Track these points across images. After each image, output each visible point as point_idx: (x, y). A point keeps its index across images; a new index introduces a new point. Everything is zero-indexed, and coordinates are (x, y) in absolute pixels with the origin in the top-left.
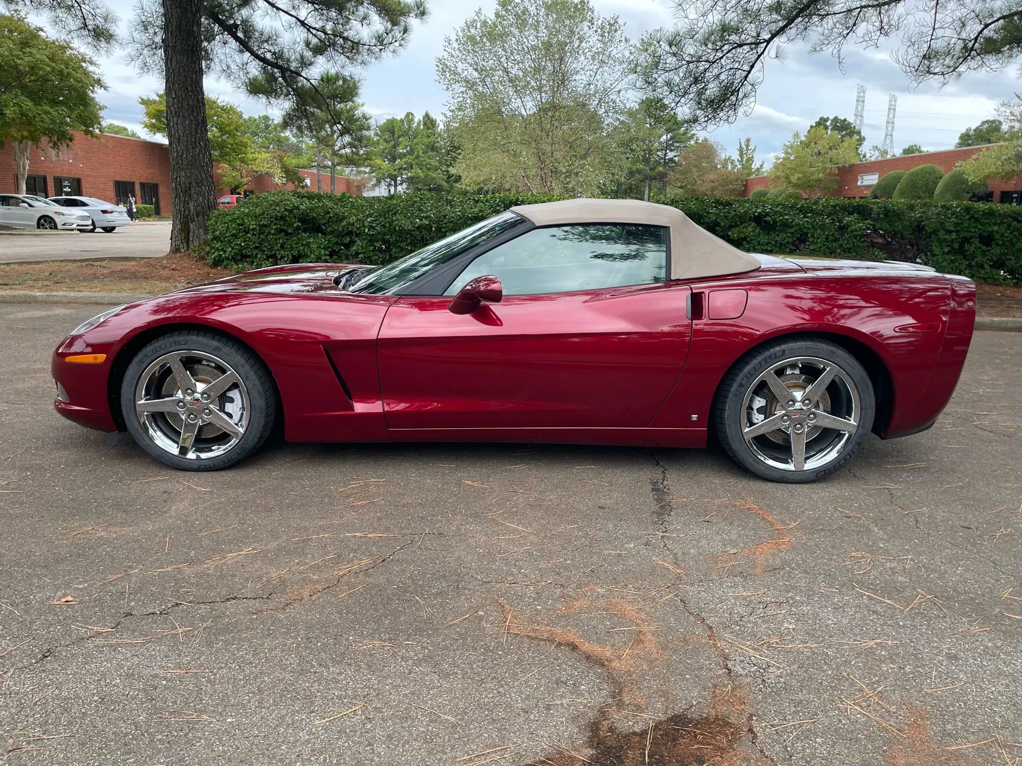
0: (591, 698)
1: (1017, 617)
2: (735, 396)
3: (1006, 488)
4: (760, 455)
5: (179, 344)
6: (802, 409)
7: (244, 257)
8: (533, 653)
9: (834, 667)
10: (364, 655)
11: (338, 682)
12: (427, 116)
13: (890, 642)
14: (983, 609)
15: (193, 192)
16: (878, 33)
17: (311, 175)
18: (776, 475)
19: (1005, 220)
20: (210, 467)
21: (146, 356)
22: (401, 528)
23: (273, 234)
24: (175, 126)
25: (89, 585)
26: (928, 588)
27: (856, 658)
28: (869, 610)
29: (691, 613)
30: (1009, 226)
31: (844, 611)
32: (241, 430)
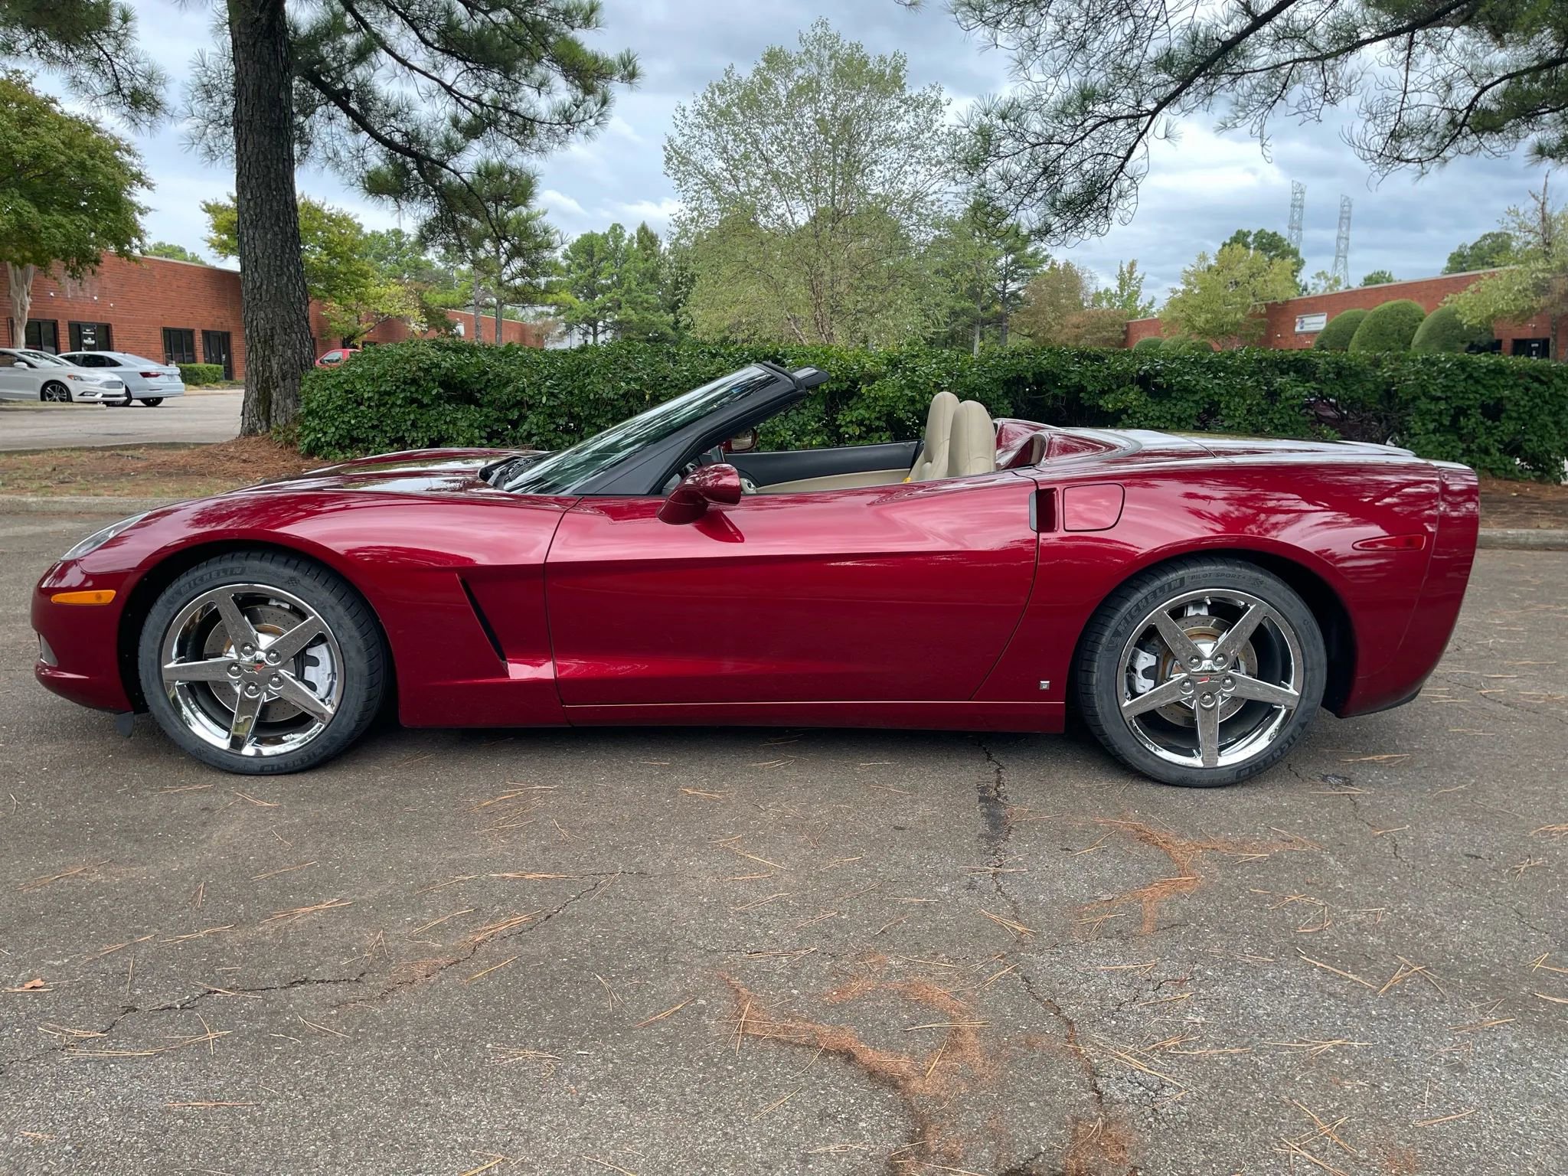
0: (876, 1143)
1: (1557, 1000)
2: (1108, 650)
3: (1534, 793)
4: (1149, 743)
5: (232, 574)
6: (1212, 671)
7: (355, 441)
8: (783, 1068)
9: (1268, 1085)
10: (509, 1072)
11: (463, 1121)
12: (643, 229)
13: (1356, 1044)
14: (1504, 988)
15: (277, 342)
16: (1321, 101)
17: (466, 319)
18: (1174, 775)
19: (1521, 381)
20: (279, 768)
21: (179, 593)
22: (579, 865)
23: (400, 406)
24: (251, 242)
25: (71, 960)
26: (1416, 955)
27: (1302, 1070)
28: (1322, 992)
29: (1039, 1000)
30: (1527, 389)
31: (1283, 993)
32: (330, 710)
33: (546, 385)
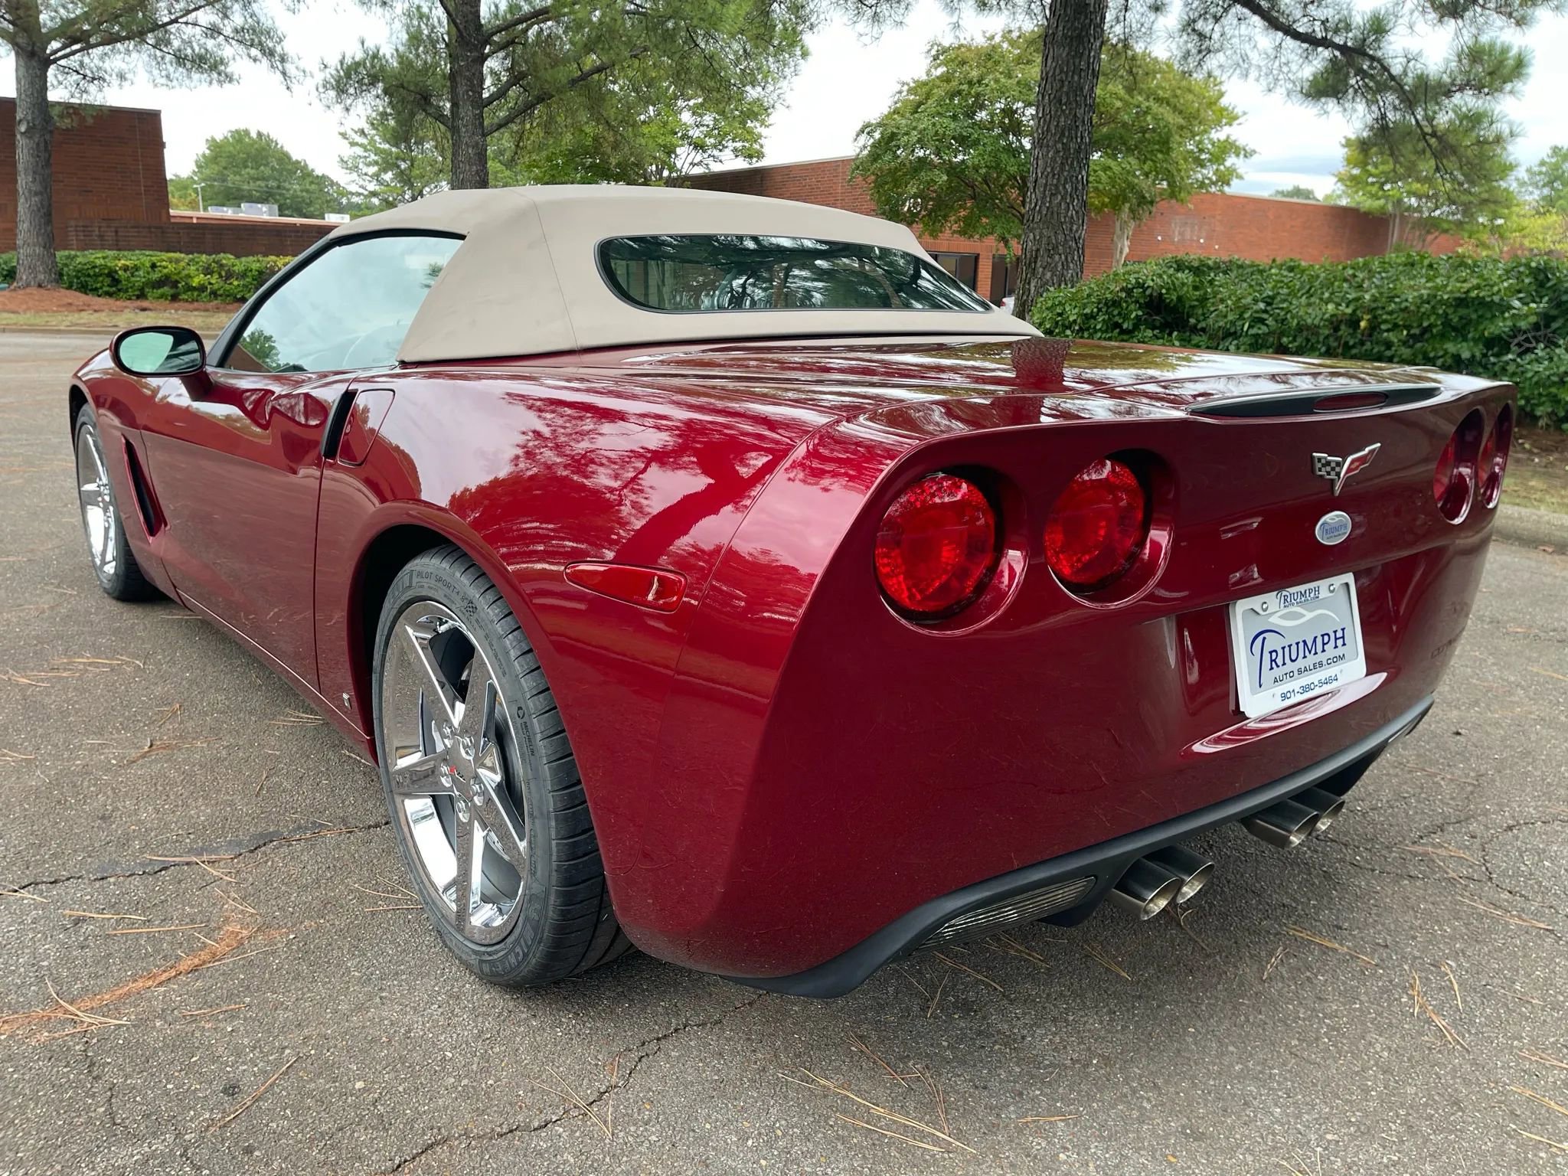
33: (1255, 307)
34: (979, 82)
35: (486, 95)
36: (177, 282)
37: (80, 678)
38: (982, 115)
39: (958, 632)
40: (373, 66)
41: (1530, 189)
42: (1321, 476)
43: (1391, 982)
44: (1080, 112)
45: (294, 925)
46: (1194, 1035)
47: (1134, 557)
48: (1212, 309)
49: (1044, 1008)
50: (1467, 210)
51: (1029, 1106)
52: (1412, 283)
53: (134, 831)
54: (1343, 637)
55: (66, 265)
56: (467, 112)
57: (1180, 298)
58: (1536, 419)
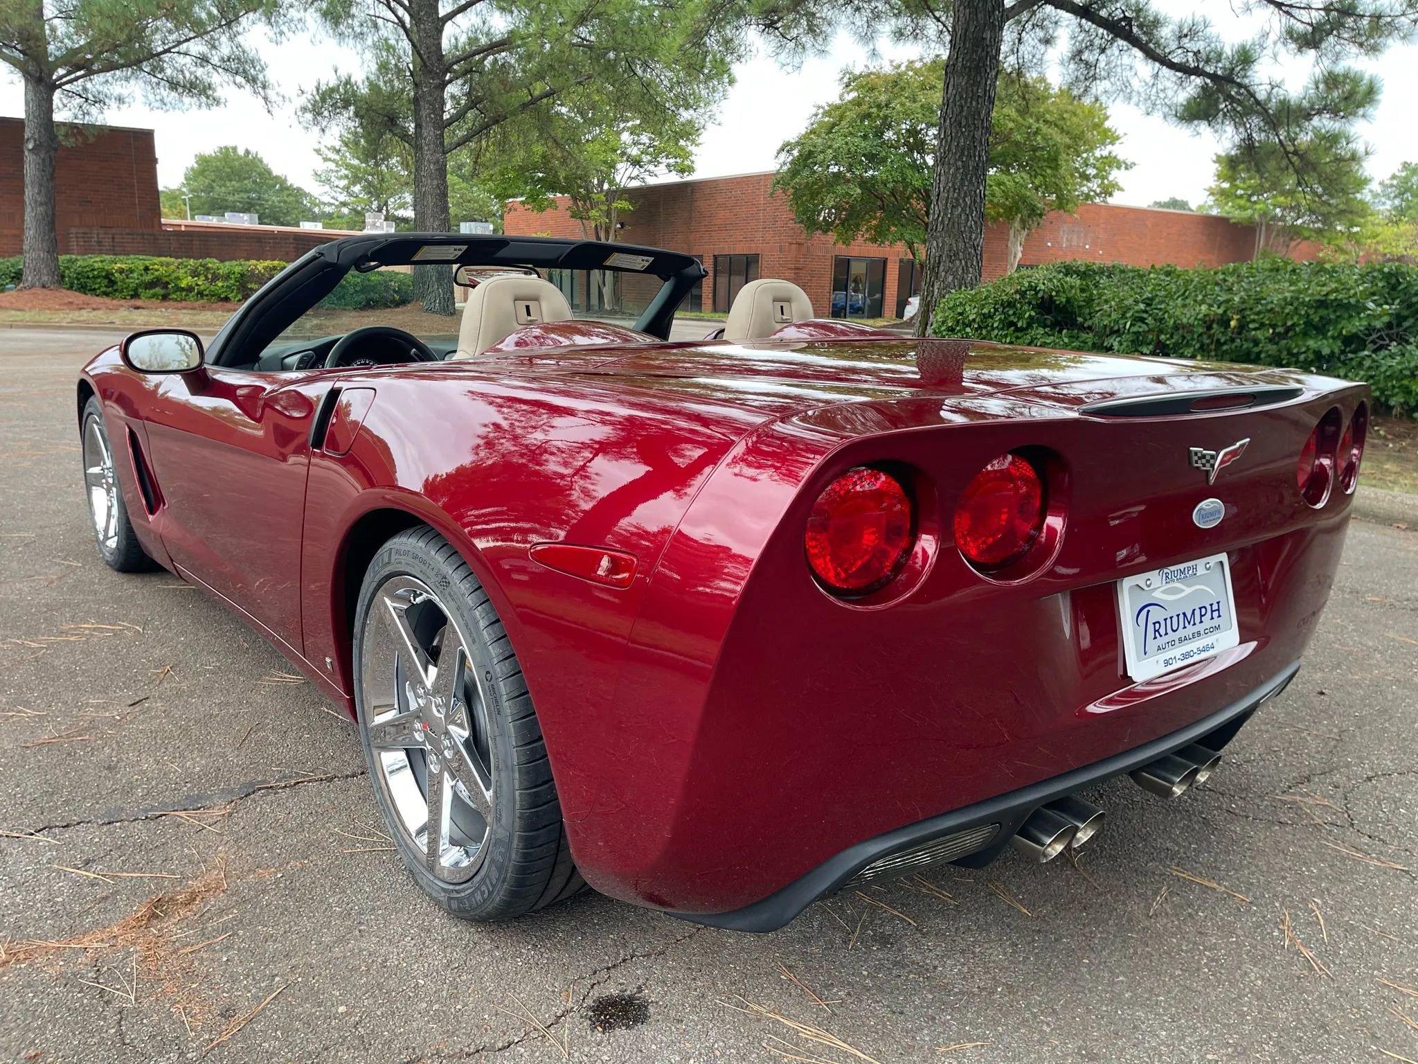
33: (1136, 308)
34: (887, 105)
35: (446, 116)
36: (168, 283)
37: (87, 642)
38: (889, 135)
39: (878, 607)
40: (346, 92)
41: (1383, 200)
42: (1198, 468)
43: (1264, 917)
44: (978, 134)
45: (281, 865)
46: (1088, 966)
47: (1032, 540)
48: (1098, 309)
49: (954, 941)
50: (1326, 218)
51: (941, 1030)
52: (1277, 287)
53: (137, 780)
54: (1218, 610)
55: (68, 268)
56: (429, 133)
57: (1068, 300)
58: (1390, 408)
